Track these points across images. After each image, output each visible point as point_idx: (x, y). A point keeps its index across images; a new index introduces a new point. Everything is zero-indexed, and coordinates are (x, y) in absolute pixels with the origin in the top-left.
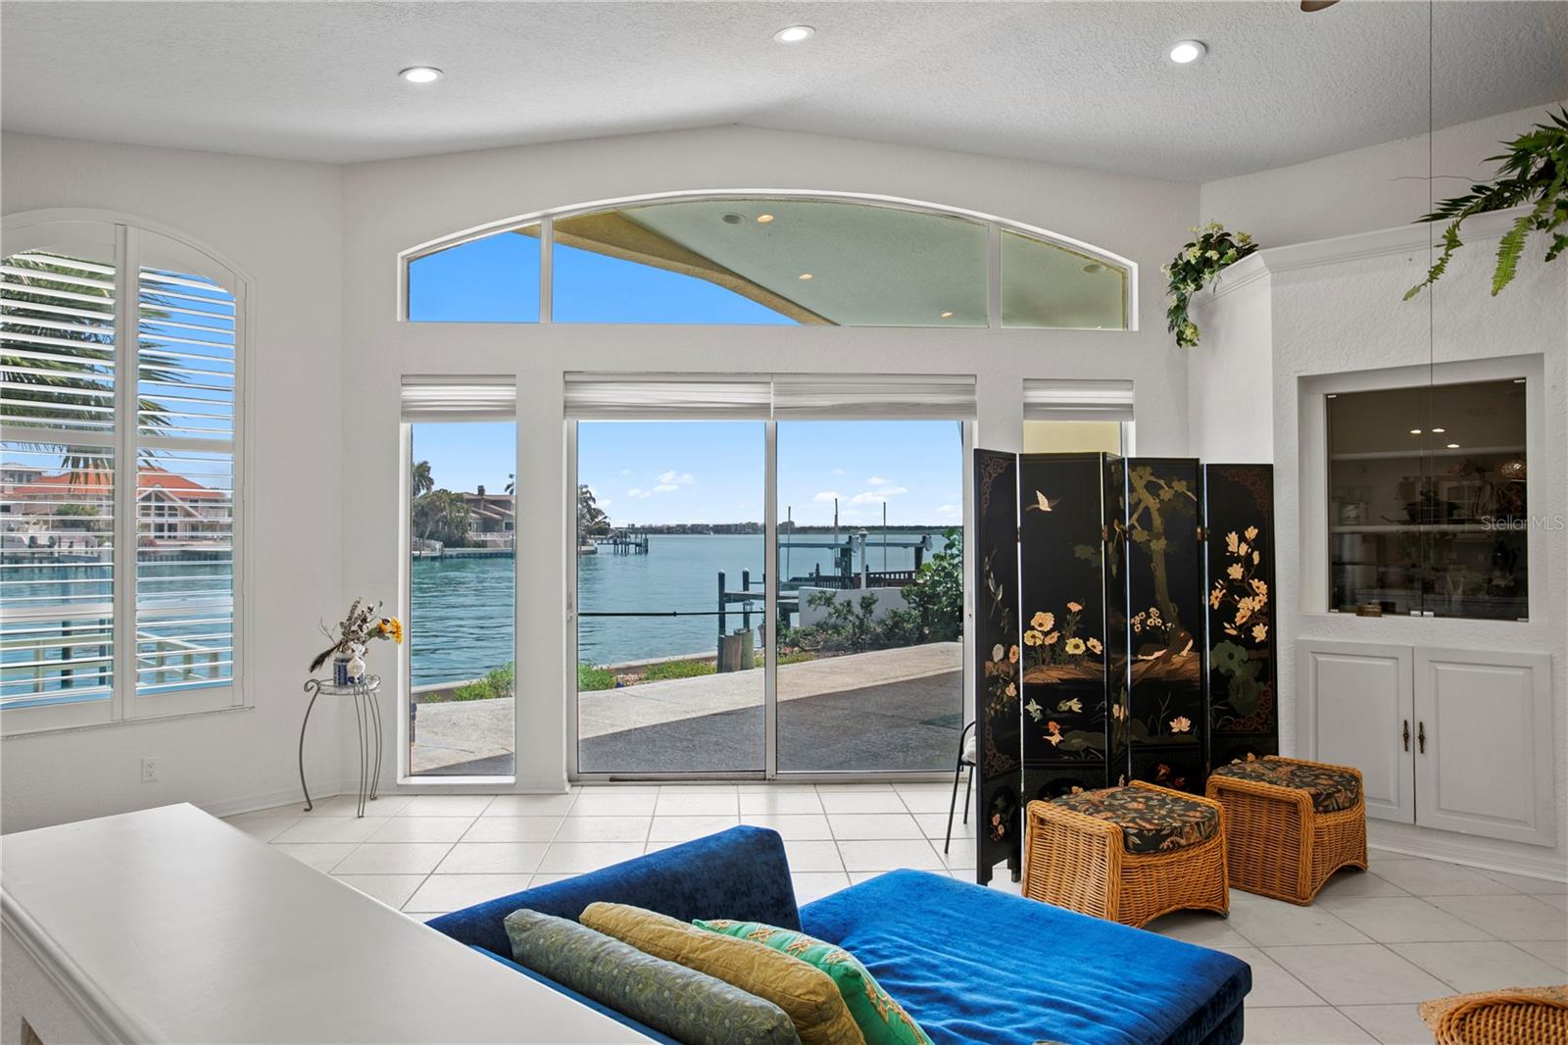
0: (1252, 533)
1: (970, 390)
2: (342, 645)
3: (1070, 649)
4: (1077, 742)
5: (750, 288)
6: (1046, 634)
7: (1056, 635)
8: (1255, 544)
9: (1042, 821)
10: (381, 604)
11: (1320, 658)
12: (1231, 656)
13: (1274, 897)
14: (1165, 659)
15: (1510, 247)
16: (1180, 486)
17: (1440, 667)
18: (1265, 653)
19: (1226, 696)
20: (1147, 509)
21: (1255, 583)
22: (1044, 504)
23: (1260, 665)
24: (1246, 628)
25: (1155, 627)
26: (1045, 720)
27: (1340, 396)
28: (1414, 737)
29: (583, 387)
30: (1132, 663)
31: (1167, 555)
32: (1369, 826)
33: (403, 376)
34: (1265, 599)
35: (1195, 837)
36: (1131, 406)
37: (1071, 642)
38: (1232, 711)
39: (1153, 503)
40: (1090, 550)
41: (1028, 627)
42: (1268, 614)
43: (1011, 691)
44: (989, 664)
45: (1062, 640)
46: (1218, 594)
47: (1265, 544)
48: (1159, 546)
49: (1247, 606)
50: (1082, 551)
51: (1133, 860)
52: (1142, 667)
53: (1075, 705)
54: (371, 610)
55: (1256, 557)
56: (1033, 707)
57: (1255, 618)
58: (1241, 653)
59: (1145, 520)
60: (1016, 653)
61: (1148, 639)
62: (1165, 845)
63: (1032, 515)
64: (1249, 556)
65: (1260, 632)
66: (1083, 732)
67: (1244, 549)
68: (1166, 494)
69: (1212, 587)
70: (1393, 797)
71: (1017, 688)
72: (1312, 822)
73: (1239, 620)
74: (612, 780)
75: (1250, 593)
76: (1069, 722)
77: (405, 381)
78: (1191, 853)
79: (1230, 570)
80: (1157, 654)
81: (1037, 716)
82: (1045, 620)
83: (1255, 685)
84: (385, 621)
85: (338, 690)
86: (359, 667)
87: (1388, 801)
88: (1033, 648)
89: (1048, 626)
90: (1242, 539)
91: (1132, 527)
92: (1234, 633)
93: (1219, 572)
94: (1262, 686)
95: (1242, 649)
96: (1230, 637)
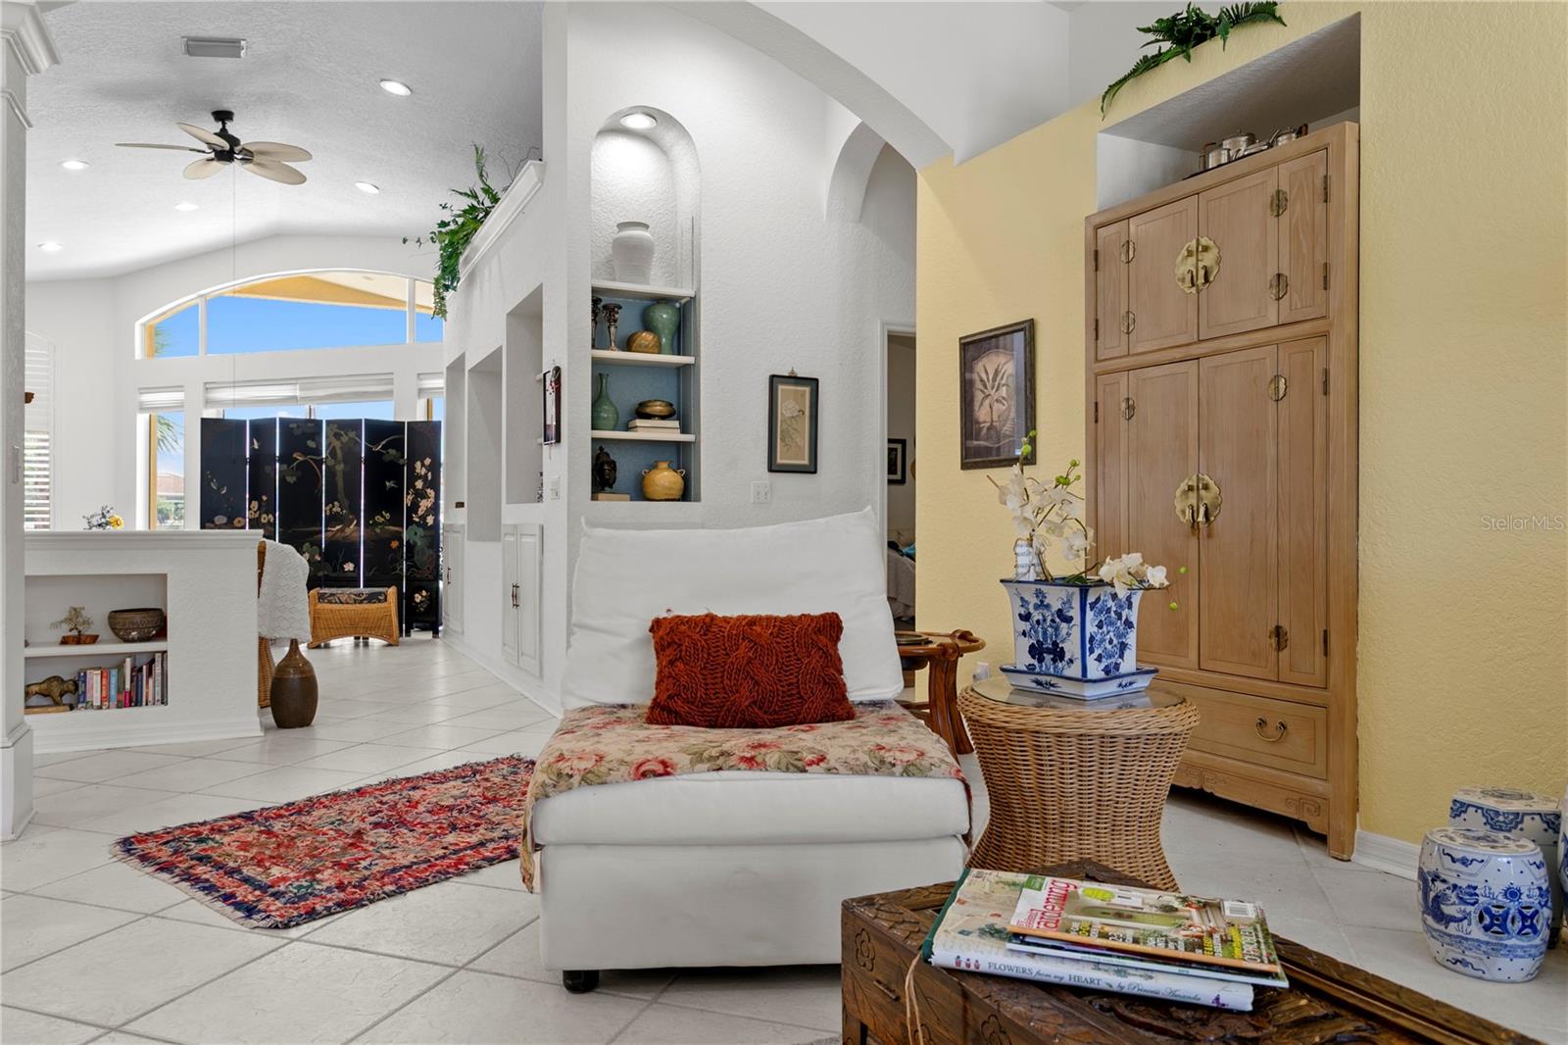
0: (428, 461)
3: (263, 521)
6: (255, 512)
7: (258, 512)
8: (430, 468)
12: (416, 534)
14: (342, 530)
16: (352, 434)
18: (433, 533)
19: (413, 557)
20: (334, 447)
21: (429, 491)
22: (256, 445)
23: (431, 539)
24: (423, 518)
29: (213, 391)
30: (326, 531)
31: (344, 473)
34: (433, 500)
38: (415, 566)
39: (337, 444)
41: (250, 509)
42: (435, 510)
45: (260, 514)
46: (410, 497)
47: (435, 467)
48: (340, 467)
52: (330, 534)
55: (430, 474)
57: (428, 511)
58: (420, 532)
59: (332, 452)
60: (242, 521)
64: (426, 474)
65: (430, 520)
67: (424, 471)
68: (345, 439)
69: (408, 494)
73: (420, 513)
75: (425, 496)
77: (142, 391)
79: (416, 484)
80: (338, 527)
82: (254, 505)
83: (428, 551)
89: (255, 508)
90: (423, 465)
91: (327, 457)
92: (417, 520)
93: (411, 485)
94: (431, 552)
95: (421, 529)
96: (416, 523)
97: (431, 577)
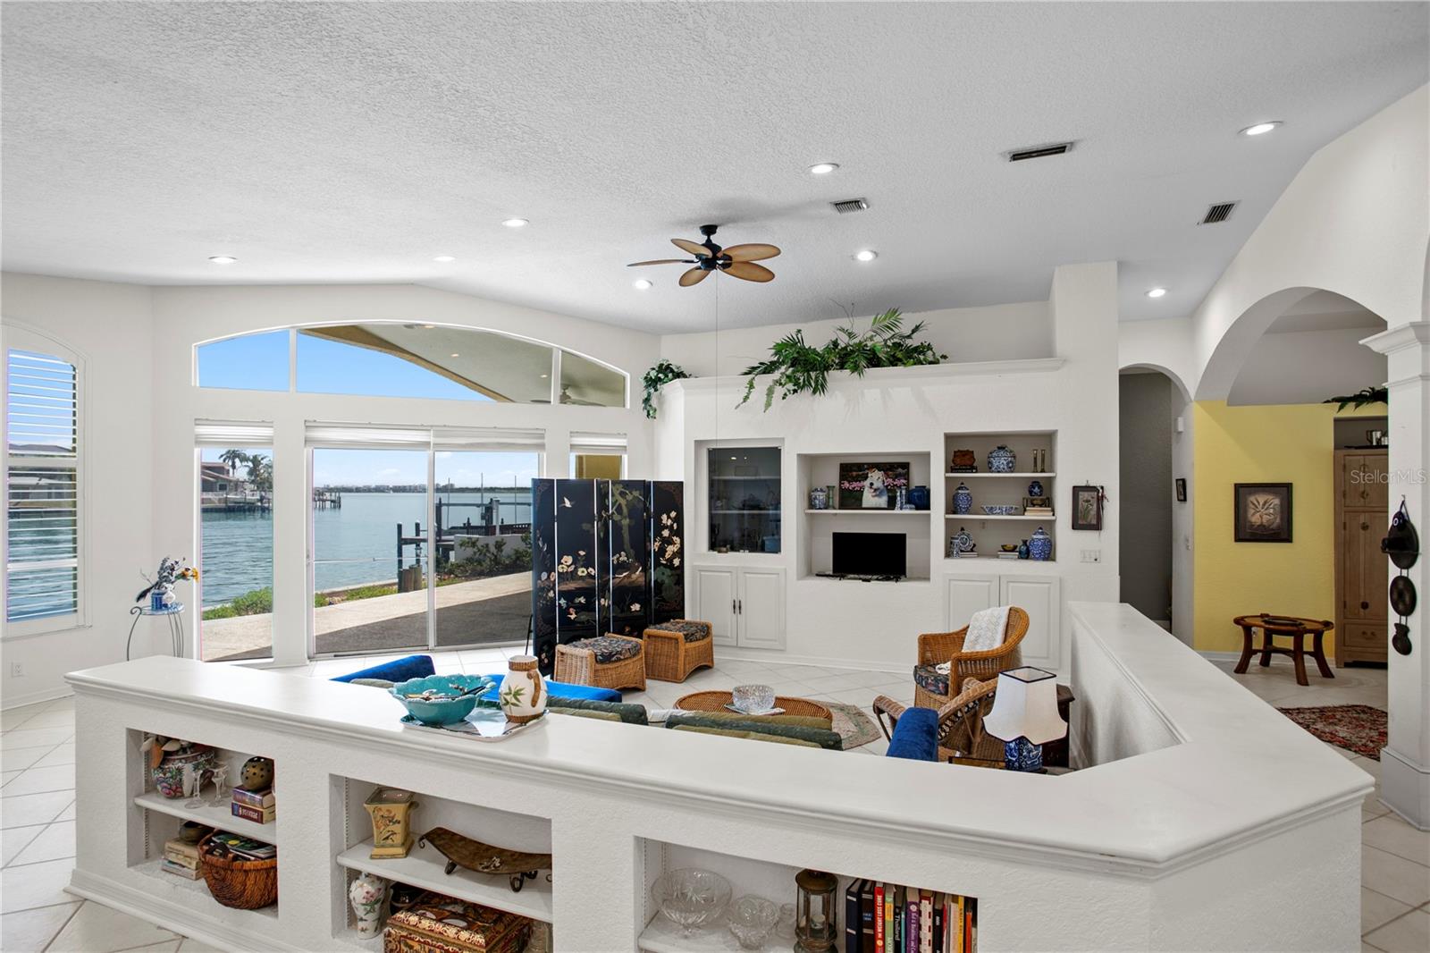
0: (673, 514)
1: (542, 436)
2: (158, 585)
3: (580, 573)
4: (583, 617)
5: (419, 361)
6: (568, 566)
7: (573, 566)
8: (675, 520)
9: (562, 654)
10: (184, 559)
11: (702, 573)
12: (663, 574)
13: (668, 681)
14: (628, 576)
15: (770, 392)
16: (636, 493)
17: (748, 575)
18: (678, 572)
19: (661, 592)
20: (620, 504)
21: (675, 538)
22: (568, 504)
23: (677, 577)
24: (670, 560)
25: (624, 562)
26: (568, 608)
27: (714, 449)
28: (737, 607)
29: (316, 429)
30: (613, 578)
31: (629, 526)
32: (715, 649)
33: (196, 420)
34: (679, 546)
35: (628, 655)
36: (625, 447)
37: (581, 570)
38: (664, 600)
39: (623, 502)
40: (589, 526)
41: (560, 563)
42: (680, 553)
43: (551, 594)
44: (539, 581)
45: (576, 569)
46: (657, 544)
47: (679, 519)
48: (626, 522)
49: (671, 549)
50: (585, 526)
51: (599, 666)
52: (618, 580)
53: (582, 600)
54: (177, 563)
55: (675, 525)
56: (563, 601)
57: (674, 555)
58: (668, 572)
59: (619, 510)
60: (555, 576)
61: (620, 567)
62: (613, 659)
63: (562, 509)
64: (672, 525)
65: (676, 562)
66: (587, 613)
67: (669, 522)
68: (629, 497)
69: (655, 541)
70: (729, 635)
71: (555, 593)
72: (684, 647)
73: (667, 556)
74: (335, 656)
75: (672, 543)
76: (579, 608)
77: (197, 422)
78: (627, 662)
79: (663, 533)
80: (625, 574)
81: (564, 606)
82: (568, 559)
83: (674, 587)
84: (187, 570)
85: (154, 612)
86: (171, 598)
87: (727, 637)
88: (562, 573)
89: (570, 562)
90: (669, 517)
91: (613, 513)
92: (664, 562)
93: (658, 533)
94: (677, 588)
95: (668, 570)
96: (663, 564)
97: (678, 608)
